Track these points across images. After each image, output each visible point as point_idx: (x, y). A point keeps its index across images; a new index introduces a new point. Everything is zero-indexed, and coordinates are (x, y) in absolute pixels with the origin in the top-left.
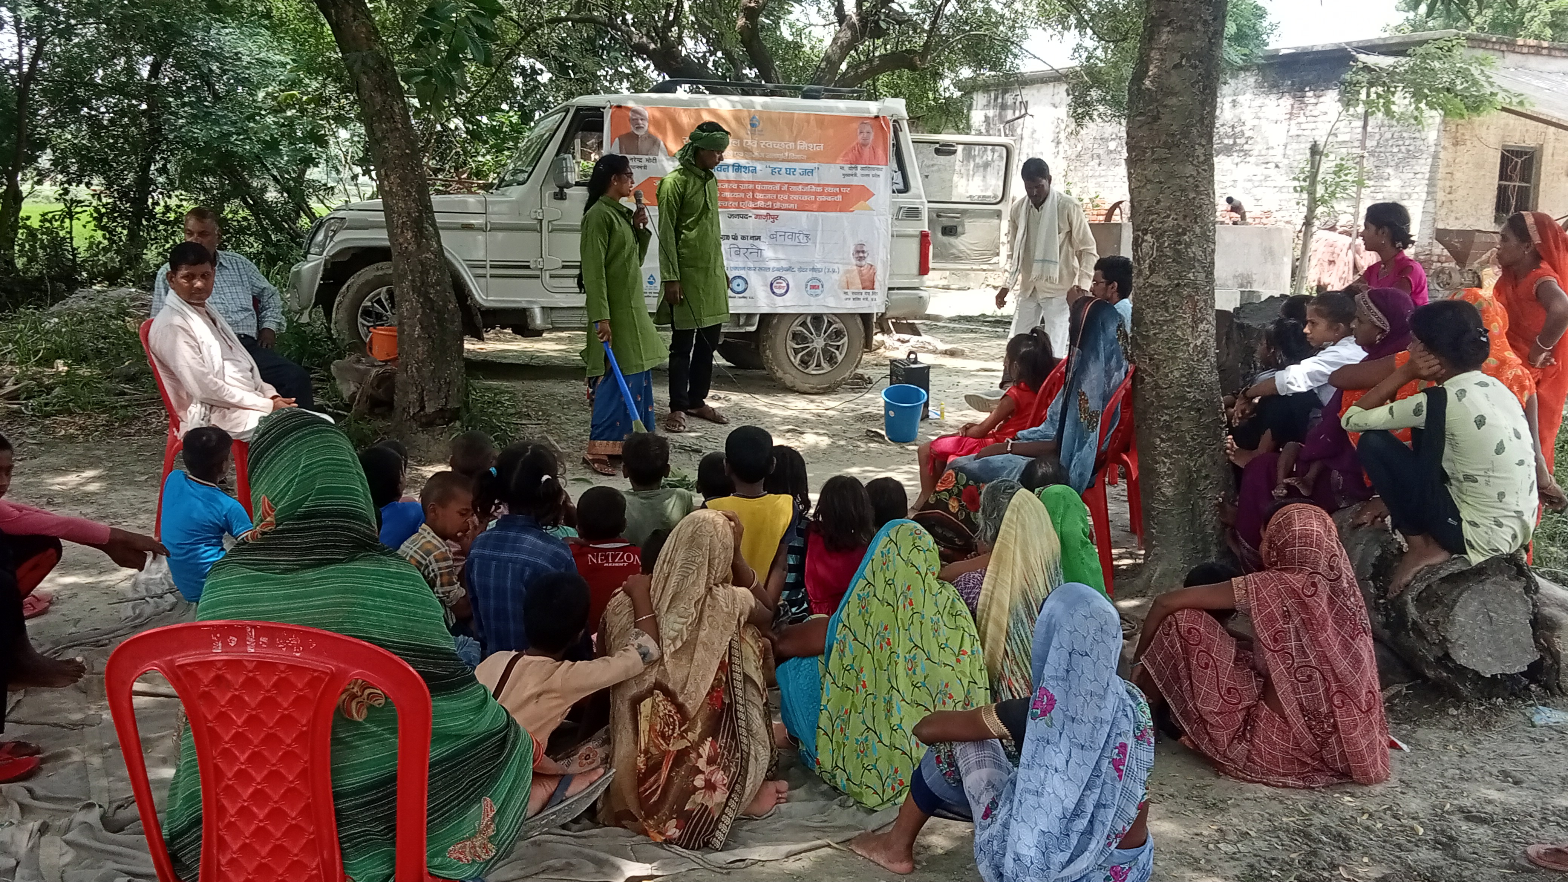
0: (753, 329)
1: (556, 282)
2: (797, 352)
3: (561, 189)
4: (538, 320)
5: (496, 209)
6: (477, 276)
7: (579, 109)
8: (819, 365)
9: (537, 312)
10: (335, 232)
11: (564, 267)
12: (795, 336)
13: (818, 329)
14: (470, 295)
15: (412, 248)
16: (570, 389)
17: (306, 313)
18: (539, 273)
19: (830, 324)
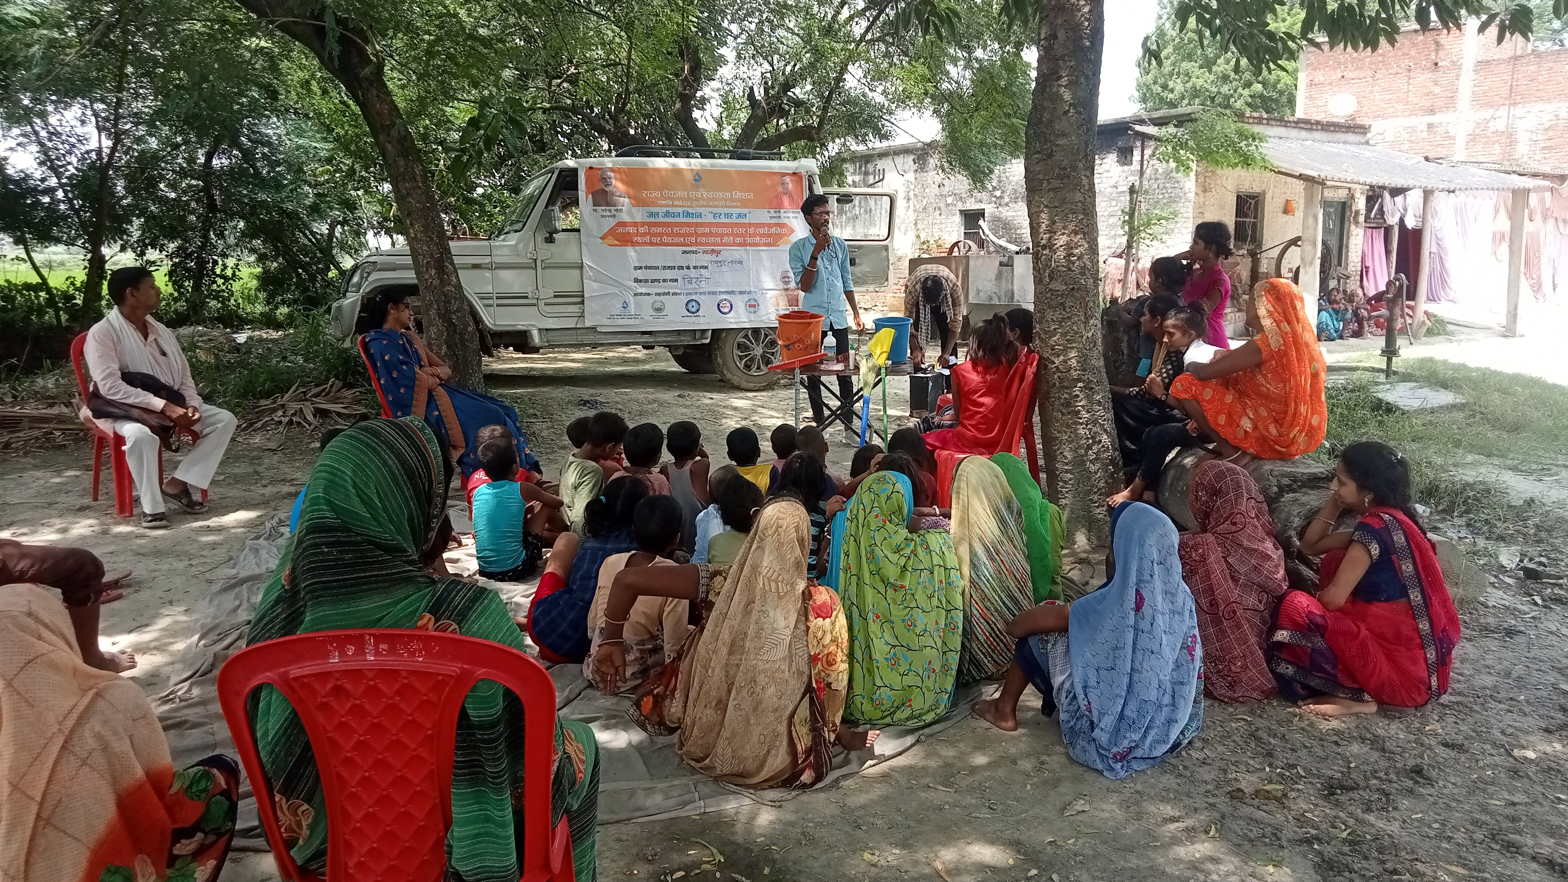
0: (707, 341)
1: (549, 309)
2: (741, 358)
3: (551, 234)
4: (536, 339)
5: (498, 253)
6: (486, 306)
7: (562, 171)
8: (759, 368)
9: (535, 333)
10: (369, 274)
11: (555, 296)
12: (739, 346)
13: (757, 339)
14: (481, 321)
15: (436, 282)
16: (566, 393)
17: (348, 340)
18: (535, 302)
19: (766, 336)
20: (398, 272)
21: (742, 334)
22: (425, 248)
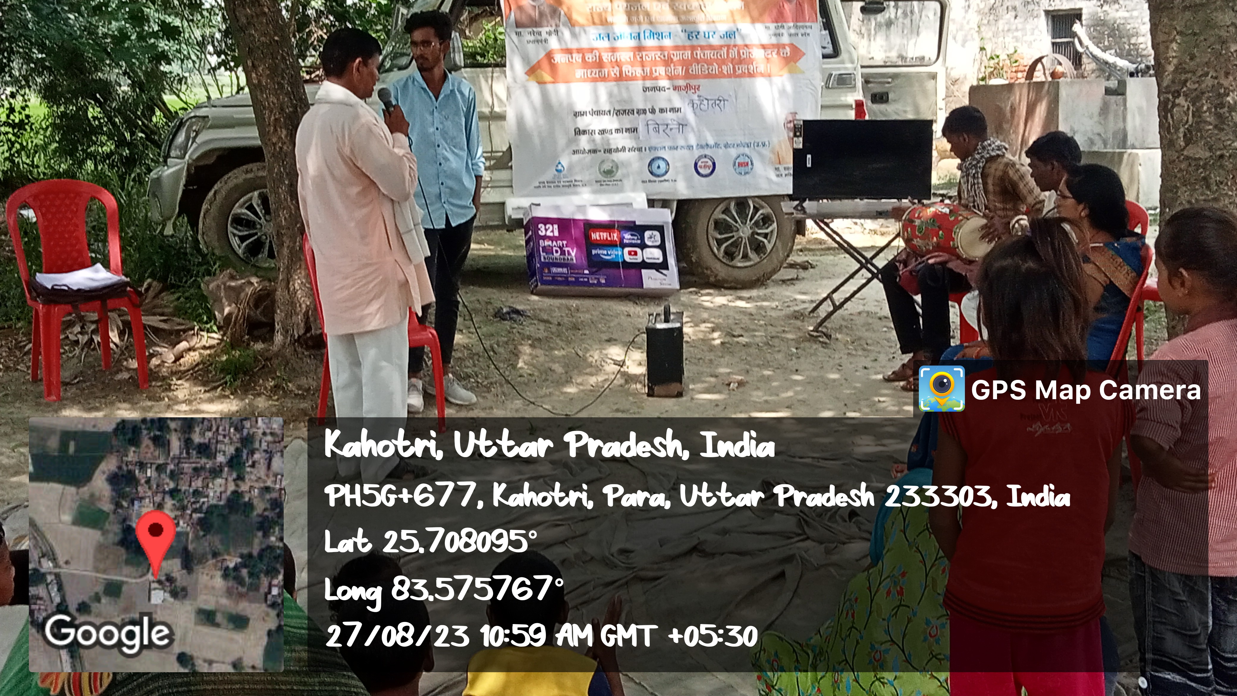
2: (720, 243)
8: (745, 256)
10: (198, 133)
12: (717, 223)
13: (743, 215)
17: (170, 223)
20: (236, 129)
21: (721, 207)
22: (272, 99)
